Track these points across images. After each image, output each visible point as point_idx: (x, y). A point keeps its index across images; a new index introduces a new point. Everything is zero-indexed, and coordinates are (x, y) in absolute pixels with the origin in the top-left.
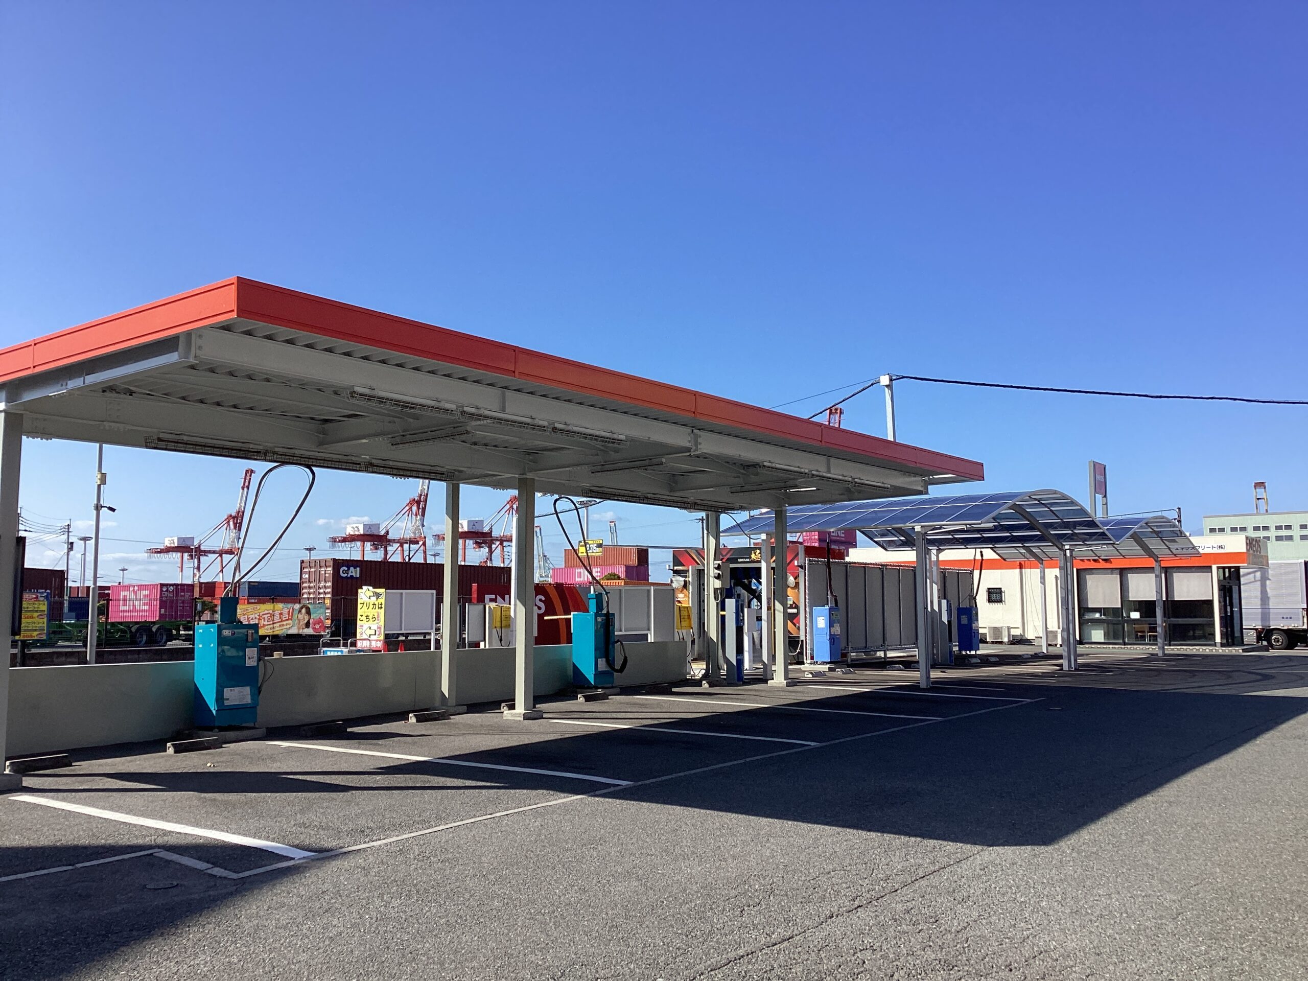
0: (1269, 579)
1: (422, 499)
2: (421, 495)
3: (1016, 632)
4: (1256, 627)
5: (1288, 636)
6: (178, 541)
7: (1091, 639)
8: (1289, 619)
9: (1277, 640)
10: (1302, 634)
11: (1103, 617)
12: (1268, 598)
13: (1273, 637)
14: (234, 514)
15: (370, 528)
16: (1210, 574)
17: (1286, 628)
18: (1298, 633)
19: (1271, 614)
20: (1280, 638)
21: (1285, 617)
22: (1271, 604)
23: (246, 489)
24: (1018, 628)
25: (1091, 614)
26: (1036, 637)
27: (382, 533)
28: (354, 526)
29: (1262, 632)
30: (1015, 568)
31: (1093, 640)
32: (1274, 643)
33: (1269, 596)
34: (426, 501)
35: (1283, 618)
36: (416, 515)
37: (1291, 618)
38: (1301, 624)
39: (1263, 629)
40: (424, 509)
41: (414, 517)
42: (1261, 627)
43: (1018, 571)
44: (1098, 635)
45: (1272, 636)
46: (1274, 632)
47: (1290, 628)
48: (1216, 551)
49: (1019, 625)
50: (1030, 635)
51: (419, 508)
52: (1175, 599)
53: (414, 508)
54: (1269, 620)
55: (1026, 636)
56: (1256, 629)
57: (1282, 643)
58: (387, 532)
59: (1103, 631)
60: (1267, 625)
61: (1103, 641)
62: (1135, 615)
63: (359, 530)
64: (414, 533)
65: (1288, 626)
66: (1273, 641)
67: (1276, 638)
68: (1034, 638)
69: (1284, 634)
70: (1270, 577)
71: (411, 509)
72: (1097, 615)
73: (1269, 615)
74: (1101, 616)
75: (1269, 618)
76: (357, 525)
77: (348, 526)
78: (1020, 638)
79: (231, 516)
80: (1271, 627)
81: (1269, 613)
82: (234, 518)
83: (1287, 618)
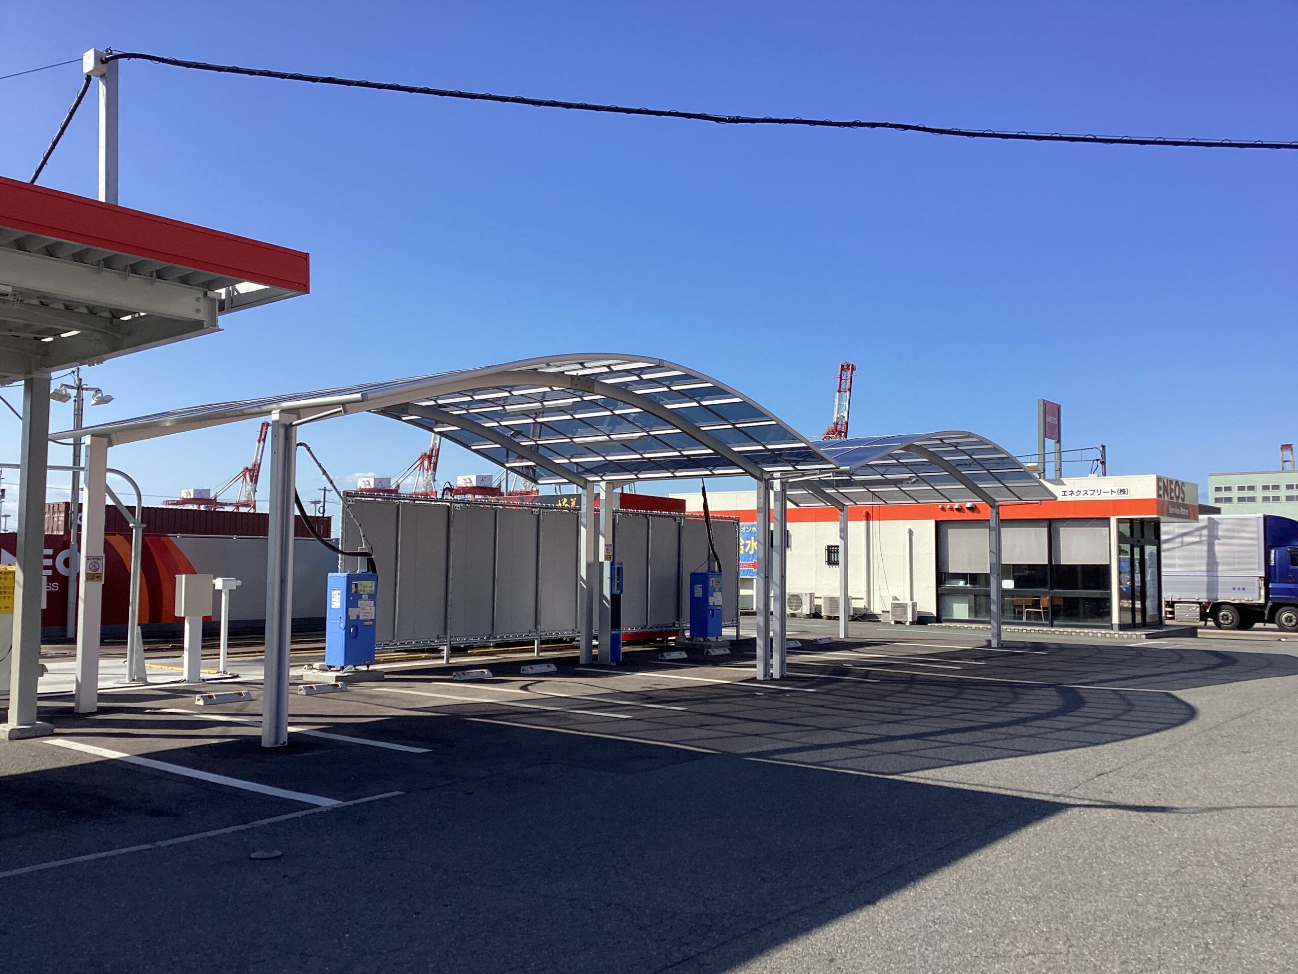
0: (1219, 539)
1: (434, 454)
2: (432, 450)
3: (861, 604)
4: (1200, 601)
5: (1240, 614)
6: (194, 494)
7: (952, 615)
8: (1241, 591)
9: (1226, 618)
10: (1259, 609)
11: (968, 585)
12: (1217, 563)
13: (1221, 614)
14: (250, 467)
15: (380, 482)
16: (1108, 528)
17: (1237, 602)
18: (1252, 609)
19: (1219, 584)
20: (1230, 615)
21: (1236, 587)
22: (1220, 570)
23: (262, 442)
24: (862, 599)
25: (954, 581)
26: (883, 611)
27: (393, 487)
28: (365, 480)
29: (1207, 607)
30: (860, 519)
31: (955, 617)
32: (1222, 622)
33: (1218, 560)
34: (437, 456)
35: (1234, 589)
36: (428, 470)
37: (1244, 589)
38: (1257, 597)
39: (1209, 603)
40: (436, 464)
41: (425, 471)
42: (1206, 601)
43: (864, 523)
44: (960, 610)
45: (1220, 611)
46: (1223, 606)
47: (1243, 602)
48: (1116, 496)
49: (863, 595)
50: (876, 609)
51: (430, 463)
52: (1062, 563)
53: (426, 463)
54: (1217, 592)
55: (872, 610)
56: (1200, 603)
57: (1232, 621)
58: (398, 486)
59: (967, 605)
60: (1214, 597)
61: (967, 618)
62: (1009, 584)
63: (369, 484)
64: (426, 488)
65: (1240, 600)
66: (1221, 618)
67: (1224, 615)
68: (881, 613)
69: (1235, 611)
70: (1219, 537)
71: (422, 463)
72: (961, 583)
73: (1217, 585)
74: (966, 584)
75: (1217, 589)
76: (368, 479)
77: (359, 480)
78: (864, 612)
79: (247, 468)
80: (1219, 601)
81: (1217, 582)
82: (250, 471)
83: (1239, 589)
